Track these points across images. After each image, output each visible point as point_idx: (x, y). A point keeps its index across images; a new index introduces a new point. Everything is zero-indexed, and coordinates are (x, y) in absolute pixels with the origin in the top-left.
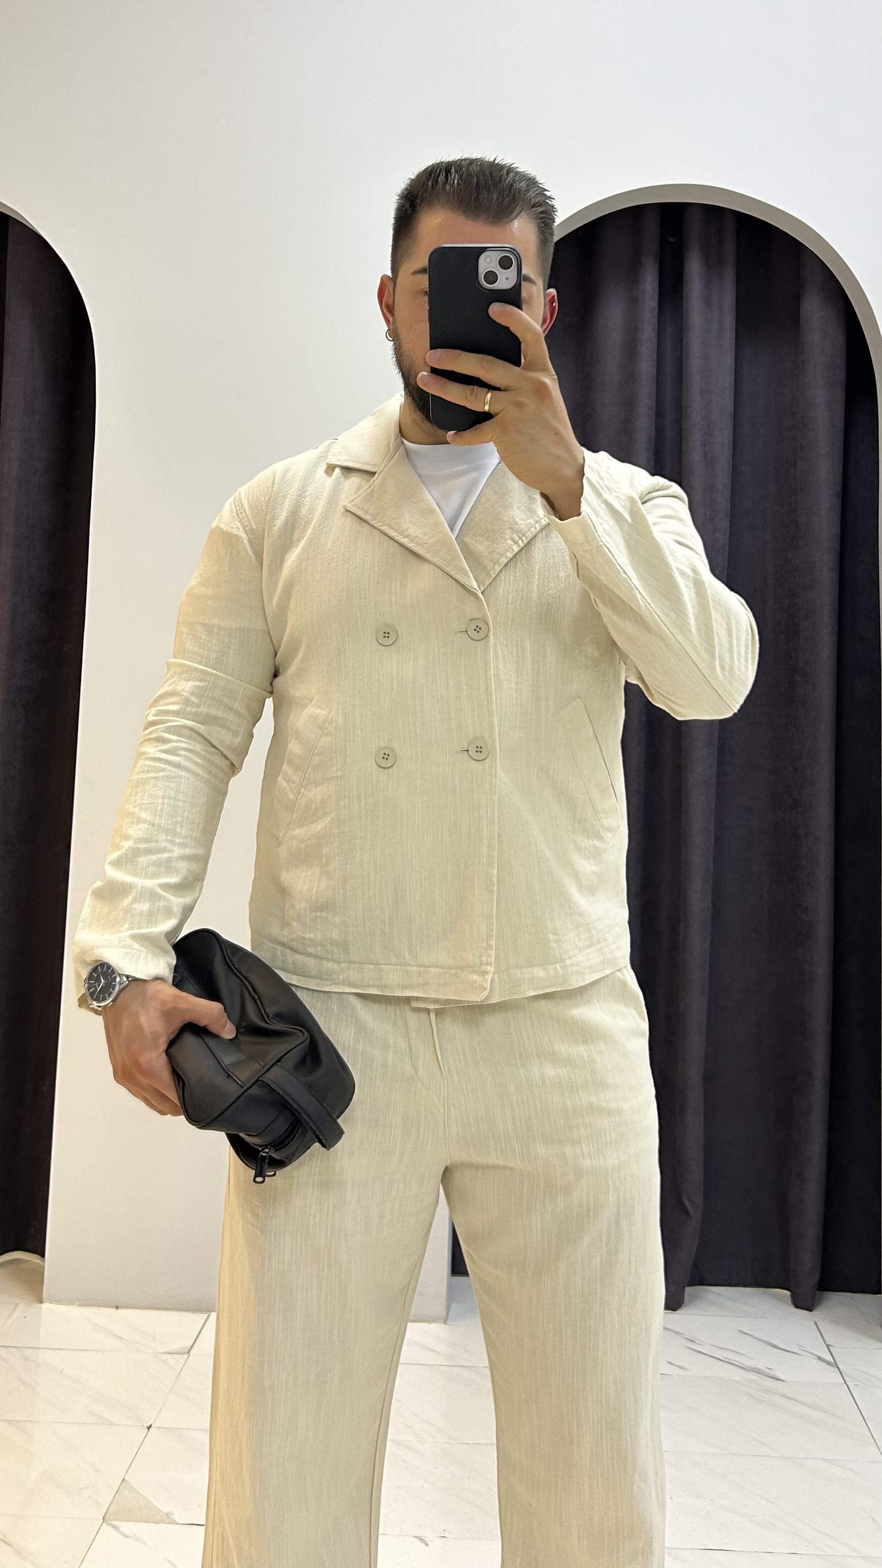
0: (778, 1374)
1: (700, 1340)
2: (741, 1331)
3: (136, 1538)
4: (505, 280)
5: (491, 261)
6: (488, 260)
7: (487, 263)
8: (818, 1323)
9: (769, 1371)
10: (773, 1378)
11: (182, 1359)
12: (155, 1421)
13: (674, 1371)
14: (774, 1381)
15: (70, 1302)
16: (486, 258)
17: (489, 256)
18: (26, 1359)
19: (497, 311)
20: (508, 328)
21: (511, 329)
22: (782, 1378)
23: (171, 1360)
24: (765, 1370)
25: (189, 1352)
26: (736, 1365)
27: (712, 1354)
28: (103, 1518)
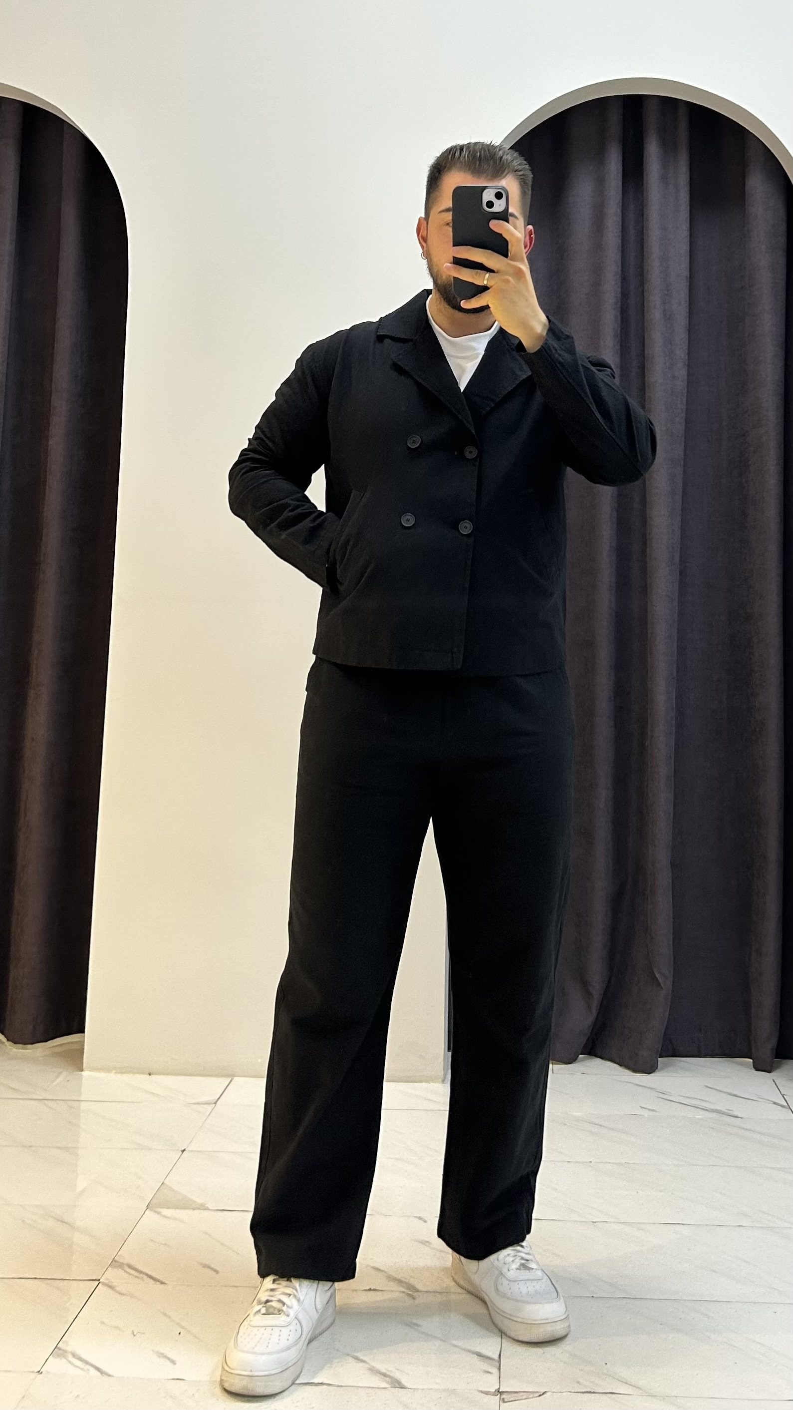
0: (736, 1113)
1: (669, 1092)
2: (706, 1086)
3: (176, 1219)
4: (499, 206)
5: (489, 195)
6: (489, 194)
7: (488, 195)
8: (776, 1081)
9: (729, 1112)
10: (732, 1116)
11: (209, 1108)
12: (187, 1147)
13: (646, 1114)
14: (733, 1119)
15: (108, 1070)
16: (487, 194)
17: (489, 192)
18: (71, 1107)
19: (495, 225)
20: (501, 234)
21: (504, 236)
22: (739, 1116)
23: (201, 1108)
24: (726, 1111)
25: (216, 1103)
26: (700, 1108)
27: (680, 1101)
28: (147, 1206)
